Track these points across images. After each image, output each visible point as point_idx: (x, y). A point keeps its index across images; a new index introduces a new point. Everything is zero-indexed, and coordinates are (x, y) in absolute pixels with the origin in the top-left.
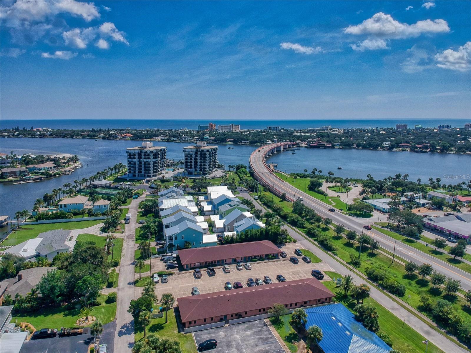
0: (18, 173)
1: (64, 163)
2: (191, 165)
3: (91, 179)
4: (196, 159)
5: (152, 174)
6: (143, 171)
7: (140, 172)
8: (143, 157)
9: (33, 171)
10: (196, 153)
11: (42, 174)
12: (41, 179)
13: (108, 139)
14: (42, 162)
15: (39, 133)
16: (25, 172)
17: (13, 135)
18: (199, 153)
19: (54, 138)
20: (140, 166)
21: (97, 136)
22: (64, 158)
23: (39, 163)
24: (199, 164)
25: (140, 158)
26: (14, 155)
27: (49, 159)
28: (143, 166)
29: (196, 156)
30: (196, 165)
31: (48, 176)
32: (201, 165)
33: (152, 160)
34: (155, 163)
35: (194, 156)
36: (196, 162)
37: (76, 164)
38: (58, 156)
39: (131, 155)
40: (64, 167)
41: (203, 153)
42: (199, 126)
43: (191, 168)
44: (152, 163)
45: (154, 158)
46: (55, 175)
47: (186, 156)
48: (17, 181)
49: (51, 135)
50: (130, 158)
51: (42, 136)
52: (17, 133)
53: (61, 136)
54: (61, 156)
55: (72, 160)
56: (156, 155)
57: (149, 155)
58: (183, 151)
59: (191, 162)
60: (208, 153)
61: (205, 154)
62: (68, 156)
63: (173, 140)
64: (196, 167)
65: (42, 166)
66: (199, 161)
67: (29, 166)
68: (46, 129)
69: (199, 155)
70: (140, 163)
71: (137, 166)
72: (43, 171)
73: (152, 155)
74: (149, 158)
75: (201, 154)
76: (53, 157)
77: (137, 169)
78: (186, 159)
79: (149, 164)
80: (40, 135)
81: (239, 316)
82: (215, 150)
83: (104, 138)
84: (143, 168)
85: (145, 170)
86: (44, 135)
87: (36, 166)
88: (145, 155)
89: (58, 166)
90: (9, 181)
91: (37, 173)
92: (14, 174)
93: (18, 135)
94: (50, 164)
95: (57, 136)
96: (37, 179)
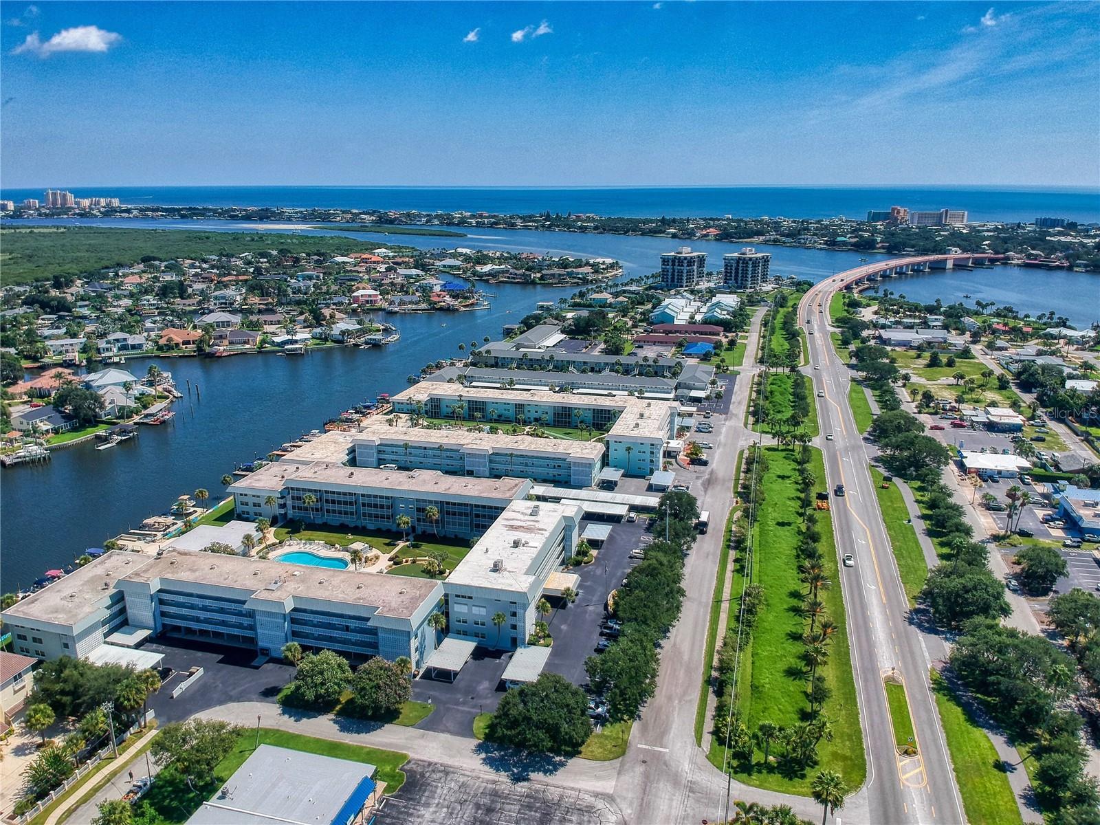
0: (557, 276)
1: (603, 269)
2: (731, 276)
3: (622, 284)
4: (737, 269)
5: (685, 284)
6: (676, 280)
7: (673, 280)
8: (677, 264)
9: (570, 275)
10: (738, 262)
11: (579, 278)
12: (577, 283)
13: (680, 238)
14: (580, 266)
15: (579, 224)
16: (563, 275)
17: (543, 226)
18: (741, 262)
19: (601, 233)
20: (673, 274)
21: (664, 232)
22: (603, 263)
23: (576, 267)
24: (740, 275)
25: (673, 265)
26: (551, 258)
27: (588, 264)
28: (676, 274)
29: (738, 266)
30: (737, 276)
31: (585, 281)
32: (742, 276)
33: (685, 268)
34: (688, 271)
35: (734, 265)
36: (737, 272)
37: (616, 272)
38: (597, 260)
39: (665, 261)
40: (602, 273)
41: (745, 261)
42: (869, 213)
43: (731, 280)
44: (685, 271)
45: (688, 266)
46: (591, 281)
47: (726, 265)
48: (555, 284)
49: (596, 228)
50: (663, 265)
51: (583, 229)
52: (548, 223)
53: (611, 230)
54: (601, 260)
55: (612, 266)
56: (690, 262)
57: (682, 262)
58: (725, 259)
59: (731, 272)
60: (751, 262)
61: (747, 263)
62: (609, 261)
63: (784, 243)
64: (736, 279)
65: (580, 270)
66: (740, 272)
67: (569, 270)
68: (591, 215)
69: (741, 265)
70: (674, 271)
71: (670, 274)
72: (580, 276)
73: (685, 261)
74: (682, 266)
75: (743, 263)
76: (591, 261)
77: (670, 277)
78: (726, 269)
79: (682, 272)
80: (580, 228)
81: (662, 342)
82: (766, 260)
83: (674, 236)
84: (676, 277)
85: (678, 279)
86: (586, 227)
87: (574, 270)
88: (679, 262)
89: (596, 272)
90: (548, 284)
91: (575, 278)
92: (553, 275)
93: (549, 227)
94: (588, 269)
95: (604, 230)
96: (575, 283)
